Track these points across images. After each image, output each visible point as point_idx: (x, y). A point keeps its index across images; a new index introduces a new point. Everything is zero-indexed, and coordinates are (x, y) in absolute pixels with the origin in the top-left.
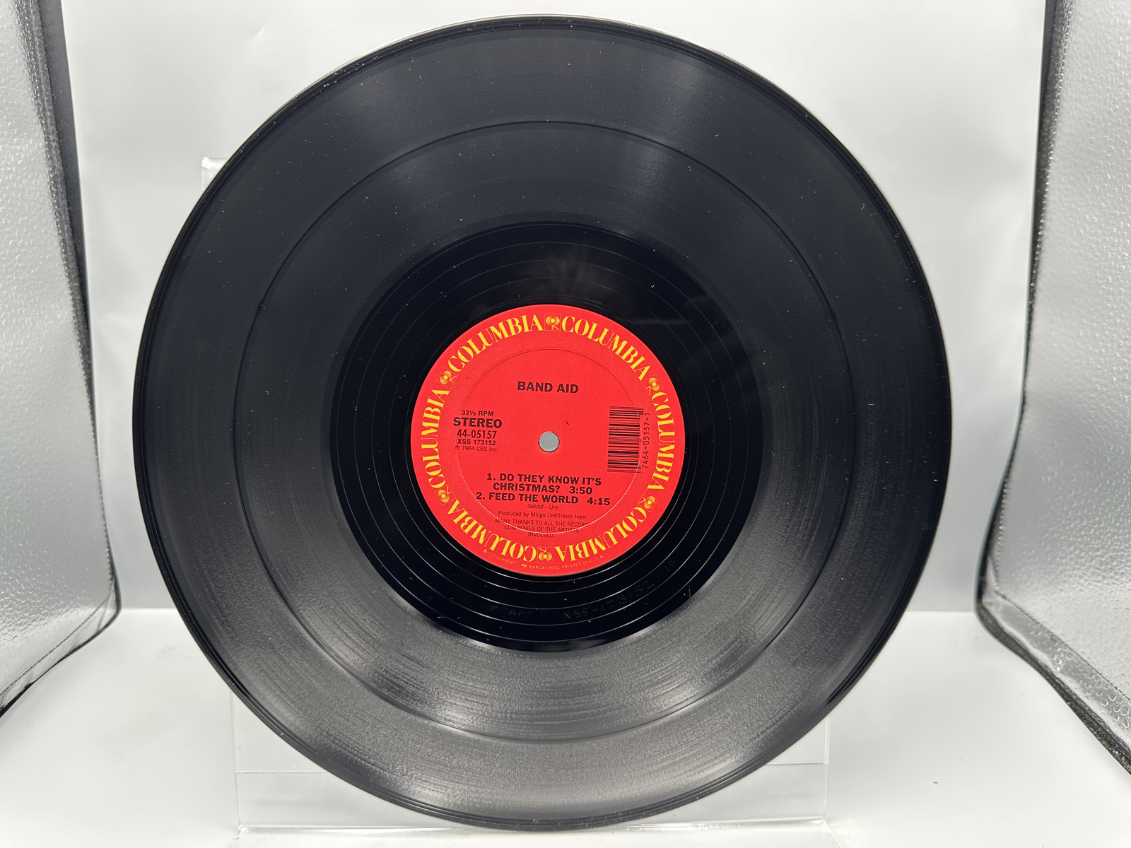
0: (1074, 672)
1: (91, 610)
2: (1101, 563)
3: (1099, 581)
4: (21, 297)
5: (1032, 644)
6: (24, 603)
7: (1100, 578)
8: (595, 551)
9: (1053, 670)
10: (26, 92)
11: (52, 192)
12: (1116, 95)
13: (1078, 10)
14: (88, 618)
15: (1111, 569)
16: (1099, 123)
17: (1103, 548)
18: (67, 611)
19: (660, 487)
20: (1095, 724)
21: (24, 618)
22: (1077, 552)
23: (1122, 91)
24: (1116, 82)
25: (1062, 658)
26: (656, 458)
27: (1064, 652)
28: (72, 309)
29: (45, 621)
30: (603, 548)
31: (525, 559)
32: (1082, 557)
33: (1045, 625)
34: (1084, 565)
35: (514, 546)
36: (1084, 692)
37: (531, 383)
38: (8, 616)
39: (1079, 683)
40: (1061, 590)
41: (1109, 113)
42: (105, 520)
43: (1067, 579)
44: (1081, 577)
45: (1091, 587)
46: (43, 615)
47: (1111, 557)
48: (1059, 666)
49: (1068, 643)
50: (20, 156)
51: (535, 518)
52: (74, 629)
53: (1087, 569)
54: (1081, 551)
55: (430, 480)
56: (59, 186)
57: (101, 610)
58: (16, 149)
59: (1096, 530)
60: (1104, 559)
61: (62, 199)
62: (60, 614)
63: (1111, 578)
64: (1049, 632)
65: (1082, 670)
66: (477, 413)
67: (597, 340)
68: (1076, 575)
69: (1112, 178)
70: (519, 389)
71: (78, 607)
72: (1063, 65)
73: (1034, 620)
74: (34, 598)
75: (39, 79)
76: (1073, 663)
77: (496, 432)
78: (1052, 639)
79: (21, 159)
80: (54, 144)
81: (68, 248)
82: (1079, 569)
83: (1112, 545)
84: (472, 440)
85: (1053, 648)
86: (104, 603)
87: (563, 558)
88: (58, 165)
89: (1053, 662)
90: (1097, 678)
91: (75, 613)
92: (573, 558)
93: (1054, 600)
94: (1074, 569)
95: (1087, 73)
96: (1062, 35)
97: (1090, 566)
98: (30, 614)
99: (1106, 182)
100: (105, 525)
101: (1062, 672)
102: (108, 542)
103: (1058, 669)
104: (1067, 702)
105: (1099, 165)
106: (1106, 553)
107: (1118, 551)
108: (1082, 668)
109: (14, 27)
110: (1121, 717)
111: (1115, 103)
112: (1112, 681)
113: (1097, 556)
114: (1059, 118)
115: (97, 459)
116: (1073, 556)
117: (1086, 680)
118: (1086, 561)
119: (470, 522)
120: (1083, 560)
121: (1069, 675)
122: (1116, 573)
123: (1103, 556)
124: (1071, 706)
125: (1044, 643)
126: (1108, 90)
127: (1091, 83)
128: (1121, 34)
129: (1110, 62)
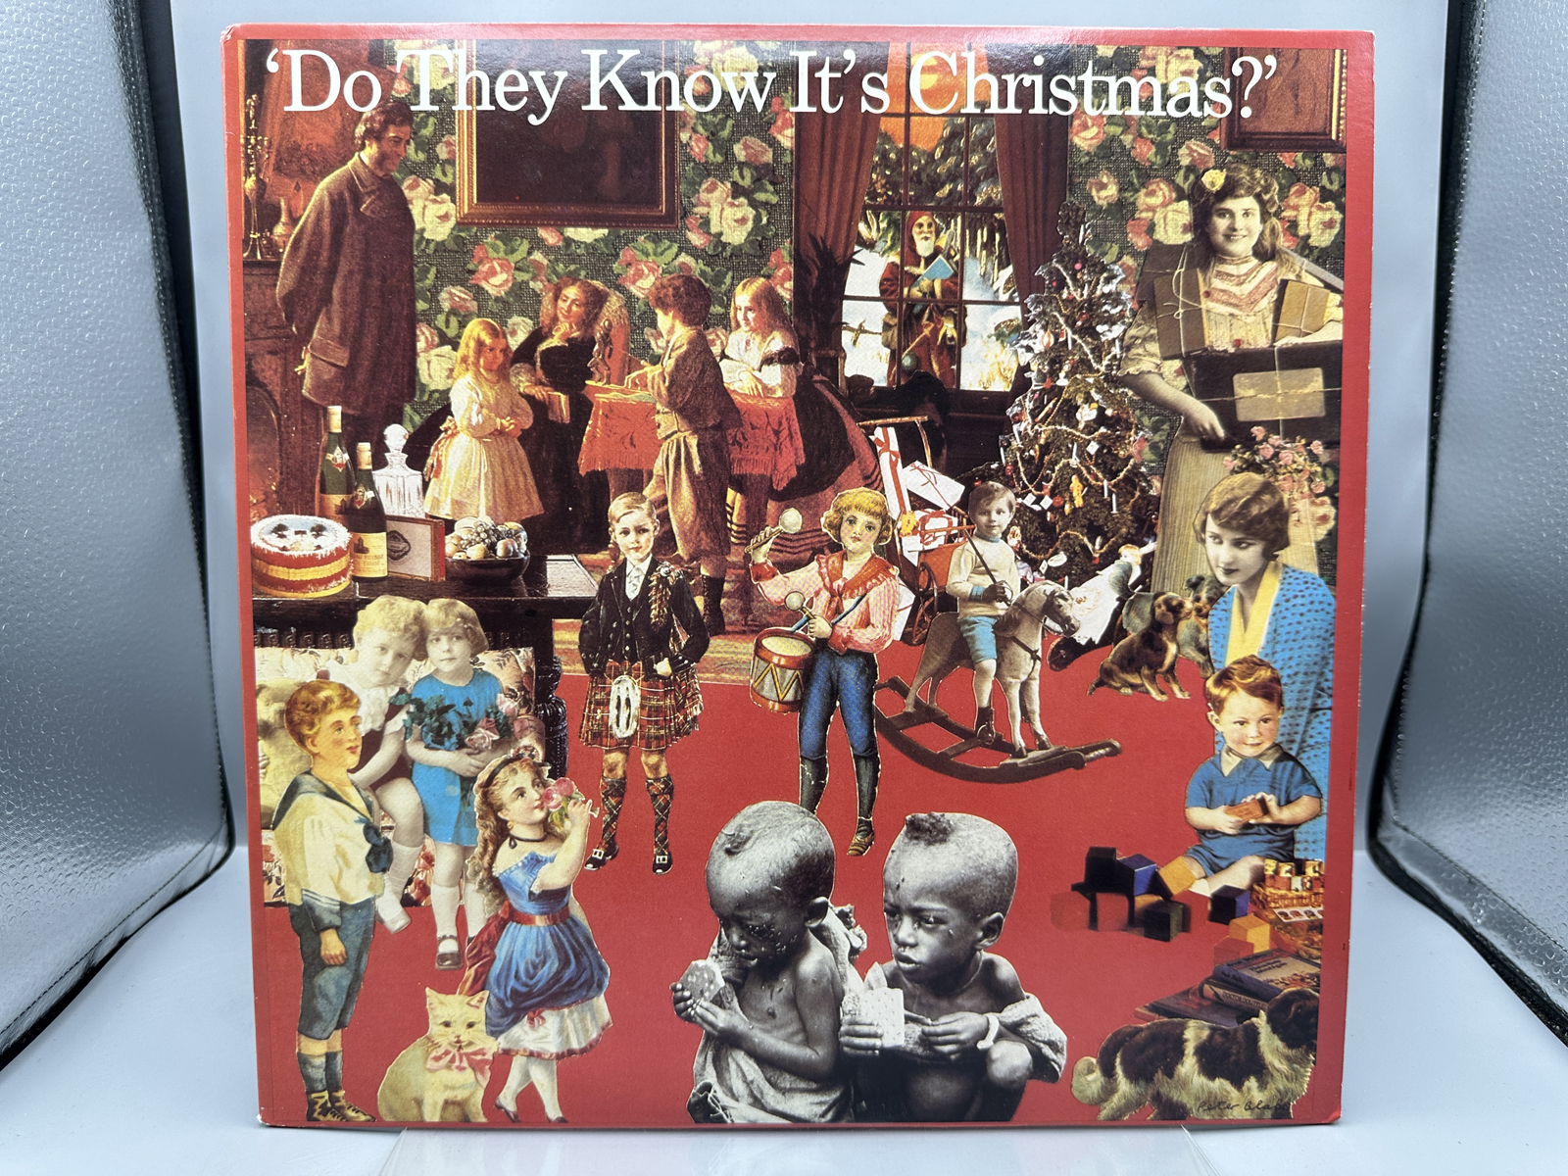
0: (1501, 923)
1: (201, 846)
2: (1532, 778)
3: (1529, 802)
4: (123, 435)
5: (1443, 889)
6: (122, 831)
7: (1530, 797)
9: (1473, 923)
10: (131, 173)
11: (160, 300)
12: (1538, 168)
13: (1488, 60)
14: (195, 856)
15: (1545, 785)
16: (1517, 204)
17: (1533, 757)
18: (171, 845)
20: (1529, 991)
21: (123, 849)
22: (1501, 763)
23: (1546, 163)
24: (1538, 152)
25: (1483, 907)
27: (1486, 899)
28: (181, 450)
29: (146, 856)
32: (1506, 771)
33: (1460, 865)
34: (1509, 781)
36: (1513, 950)
38: (104, 847)
39: (1506, 937)
40: (1481, 816)
41: (1531, 191)
42: (217, 727)
43: (1488, 800)
44: (1506, 798)
45: (1519, 810)
46: (144, 847)
47: (1545, 769)
48: (1480, 917)
49: (1491, 886)
50: (123, 255)
52: (179, 869)
53: (1513, 786)
54: (1506, 762)
56: (168, 293)
57: (210, 846)
58: (118, 245)
59: (1524, 734)
60: (1535, 772)
61: (172, 310)
62: (164, 848)
63: (1545, 796)
64: (1466, 873)
65: (1512, 922)
68: (1499, 795)
69: (1536, 274)
71: (184, 840)
72: (1470, 130)
73: (1446, 858)
74: (133, 825)
75: (146, 156)
76: (1498, 912)
78: (1470, 882)
79: (124, 258)
80: (162, 239)
81: (178, 373)
82: (1503, 786)
83: (1545, 752)
85: (1472, 894)
86: (213, 838)
88: (166, 265)
89: (1472, 912)
90: (1530, 930)
91: (181, 846)
93: (1472, 830)
94: (1497, 787)
95: (1501, 141)
96: (1468, 91)
97: (1517, 782)
98: (129, 845)
99: (1528, 280)
100: (217, 734)
101: (1484, 924)
102: (220, 757)
103: (1479, 921)
104: (1490, 964)
105: (1519, 258)
106: (1537, 764)
107: (1554, 760)
108: (1510, 918)
109: (119, 91)
110: (1563, 980)
111: (1537, 179)
112: (1549, 933)
113: (1526, 768)
114: (1467, 199)
115: (209, 647)
116: (1494, 770)
117: (1516, 934)
118: (1512, 776)
120: (1509, 774)
121: (1494, 928)
122: (1551, 790)
123: (1533, 768)
124: (1496, 969)
125: (1461, 888)
126: (1528, 162)
127: (1507, 153)
128: (1543, 90)
129: (1530, 127)
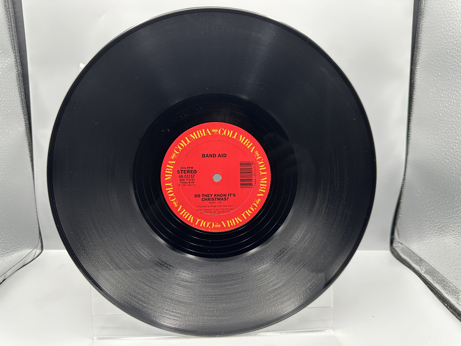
0: (429, 272)
1: (32, 250)
2: (439, 228)
3: (438, 236)
4: (4, 121)
5: (412, 262)
6: (3, 246)
7: (439, 234)
9: (421, 272)
10: (7, 39)
11: (17, 79)
12: (442, 42)
13: (427, 9)
14: (30, 253)
15: (443, 230)
16: (435, 53)
17: (439, 222)
18: (20, 250)
20: (437, 293)
21: (3, 251)
22: (430, 224)
23: (444, 40)
24: (442, 37)
25: (424, 267)
27: (425, 265)
28: (25, 127)
29: (11, 253)
32: (431, 226)
33: (417, 255)
34: (432, 229)
36: (433, 281)
39: (431, 277)
40: (424, 240)
41: (439, 49)
42: (37, 213)
43: (426, 235)
44: (431, 234)
45: (435, 238)
46: (11, 250)
47: (443, 226)
48: (423, 271)
49: (426, 261)
52: (24, 257)
53: (433, 231)
54: (431, 223)
56: (20, 77)
57: (35, 250)
58: (3, 62)
59: (437, 215)
60: (440, 226)
61: (21, 83)
62: (18, 251)
63: (443, 234)
64: (419, 257)
65: (432, 272)
68: (429, 233)
69: (441, 74)
71: (26, 248)
72: (421, 31)
73: (413, 252)
74: (7, 244)
75: (13, 34)
76: (429, 269)
78: (420, 260)
79: (5, 66)
80: (18, 61)
81: (24, 103)
82: (430, 231)
83: (443, 221)
85: (421, 264)
86: (36, 247)
88: (20, 69)
89: (421, 269)
90: (438, 275)
91: (24, 250)
93: (421, 244)
94: (429, 231)
95: (431, 34)
96: (421, 19)
97: (435, 230)
98: (6, 250)
99: (438, 76)
100: (37, 215)
101: (424, 273)
102: (38, 222)
103: (423, 272)
104: (426, 285)
105: (436, 69)
106: (441, 224)
107: (445, 223)
108: (432, 271)
109: (3, 13)
110: (448, 290)
111: (441, 45)
112: (444, 276)
113: (437, 225)
114: (420, 52)
116: (428, 226)
117: (434, 276)
118: (433, 228)
120: (432, 227)
121: (427, 274)
122: (445, 232)
123: (439, 225)
124: (428, 286)
125: (417, 262)
126: (439, 40)
127: (432, 37)
128: (443, 18)
129: (439, 29)
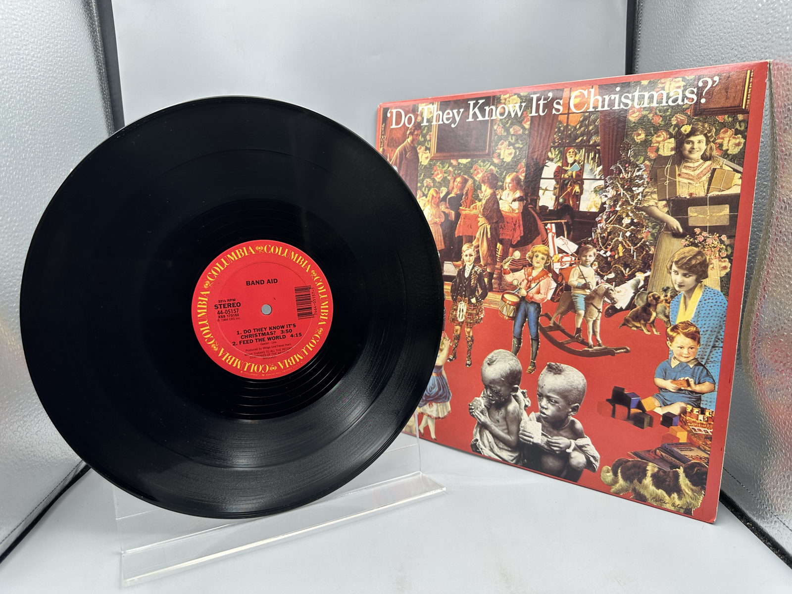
8: (298, 360)
19: (325, 323)
26: (320, 309)
30: (302, 358)
31: (263, 372)
35: (256, 366)
37: (253, 281)
51: (265, 350)
55: (206, 340)
66: (227, 301)
67: (283, 255)
70: (247, 285)
77: (238, 309)
84: (226, 315)
87: (282, 367)
92: (287, 366)
119: (231, 359)
